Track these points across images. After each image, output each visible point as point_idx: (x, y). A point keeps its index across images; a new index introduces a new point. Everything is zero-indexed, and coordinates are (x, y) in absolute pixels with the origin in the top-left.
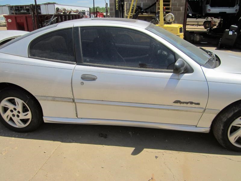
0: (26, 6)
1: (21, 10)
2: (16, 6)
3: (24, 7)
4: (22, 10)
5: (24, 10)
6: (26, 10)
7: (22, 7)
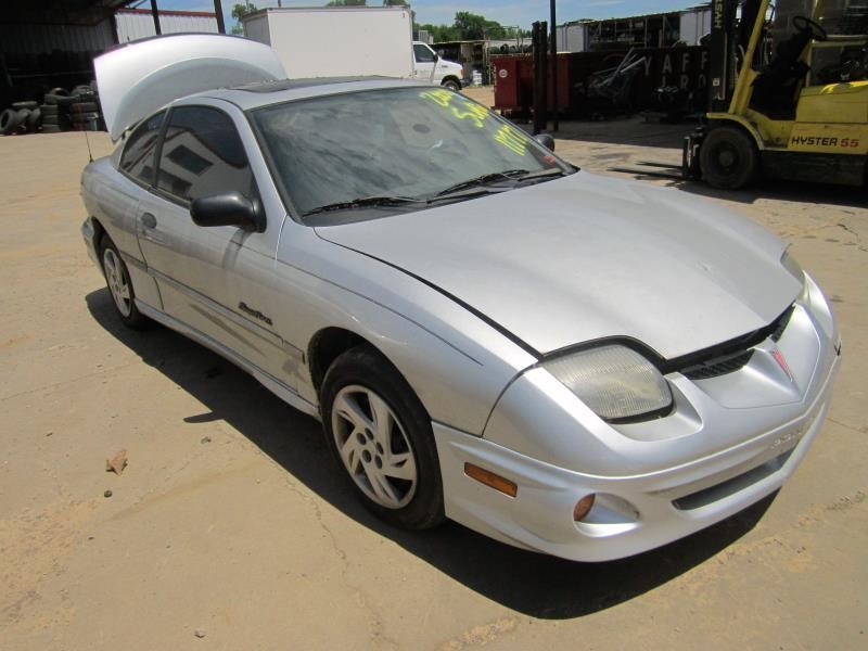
0: (635, 20)
1: (619, 34)
2: (606, 24)
3: (631, 25)
4: (623, 35)
5: (628, 32)
6: (633, 32)
7: (622, 25)
